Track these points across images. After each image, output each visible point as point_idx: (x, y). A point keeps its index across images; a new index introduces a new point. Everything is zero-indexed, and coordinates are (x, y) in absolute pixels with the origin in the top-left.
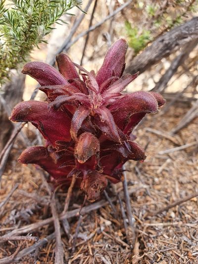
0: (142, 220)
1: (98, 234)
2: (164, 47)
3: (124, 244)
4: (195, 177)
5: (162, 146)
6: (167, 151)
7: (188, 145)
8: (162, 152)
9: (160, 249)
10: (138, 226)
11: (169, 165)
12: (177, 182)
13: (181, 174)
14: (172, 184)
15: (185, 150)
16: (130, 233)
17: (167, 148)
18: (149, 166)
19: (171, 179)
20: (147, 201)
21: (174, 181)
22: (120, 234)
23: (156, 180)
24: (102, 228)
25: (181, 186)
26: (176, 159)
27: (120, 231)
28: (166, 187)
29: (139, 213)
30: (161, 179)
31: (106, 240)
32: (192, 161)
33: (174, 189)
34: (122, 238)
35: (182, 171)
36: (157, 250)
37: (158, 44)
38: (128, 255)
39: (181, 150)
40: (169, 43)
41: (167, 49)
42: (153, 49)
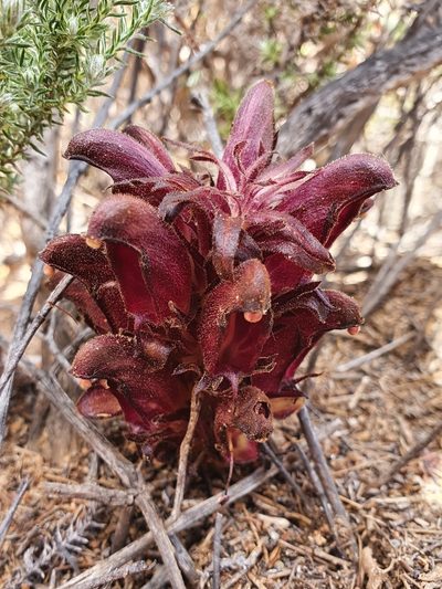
0: (358, 501)
1: (270, 551)
2: (315, 121)
3: (336, 560)
4: (435, 402)
5: (338, 355)
6: (354, 363)
7: (397, 341)
8: (343, 367)
9: (422, 547)
10: (353, 515)
11: (368, 390)
12: (401, 419)
13: (402, 401)
14: (390, 424)
15: (394, 352)
16: (343, 530)
17: (352, 358)
18: (326, 396)
19: (384, 416)
20: (353, 463)
21: (393, 417)
22: (321, 540)
23: (353, 422)
24: (274, 536)
25: (413, 425)
26: (381, 375)
27: (316, 532)
28: (380, 432)
29: (347, 490)
30: (362, 418)
31: (292, 559)
32: (419, 370)
33: (399, 433)
34: (327, 549)
35: (404, 395)
36: (415, 551)
37: (300, 119)
38: (353, 580)
39: (384, 355)
40: (324, 114)
41: (322, 127)
42: (291, 129)
